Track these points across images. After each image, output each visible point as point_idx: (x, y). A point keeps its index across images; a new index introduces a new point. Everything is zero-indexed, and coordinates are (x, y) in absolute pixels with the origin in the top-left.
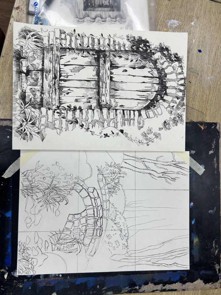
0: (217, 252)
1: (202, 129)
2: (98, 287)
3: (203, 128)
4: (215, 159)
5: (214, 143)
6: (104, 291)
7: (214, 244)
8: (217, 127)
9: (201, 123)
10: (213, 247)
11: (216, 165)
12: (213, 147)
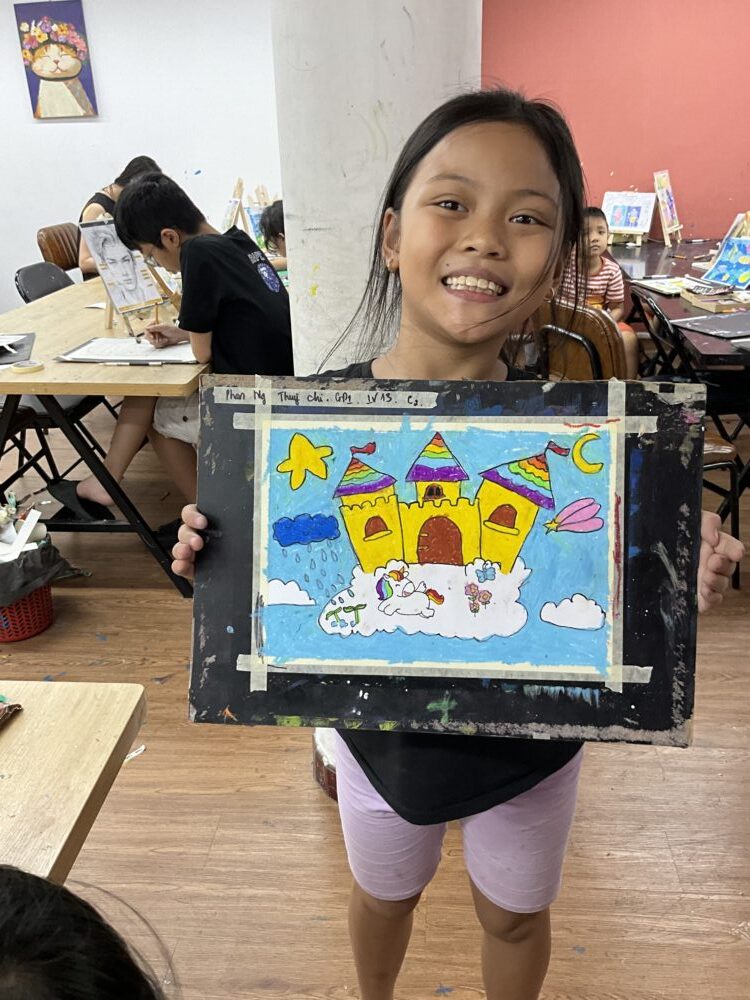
0: (208, 451)
1: (230, 710)
2: (458, 397)
3: (227, 711)
4: (203, 644)
5: (202, 680)
6: (446, 387)
7: (214, 467)
8: (195, 713)
9: (230, 721)
10: (216, 461)
11: (202, 630)
12: (206, 669)
